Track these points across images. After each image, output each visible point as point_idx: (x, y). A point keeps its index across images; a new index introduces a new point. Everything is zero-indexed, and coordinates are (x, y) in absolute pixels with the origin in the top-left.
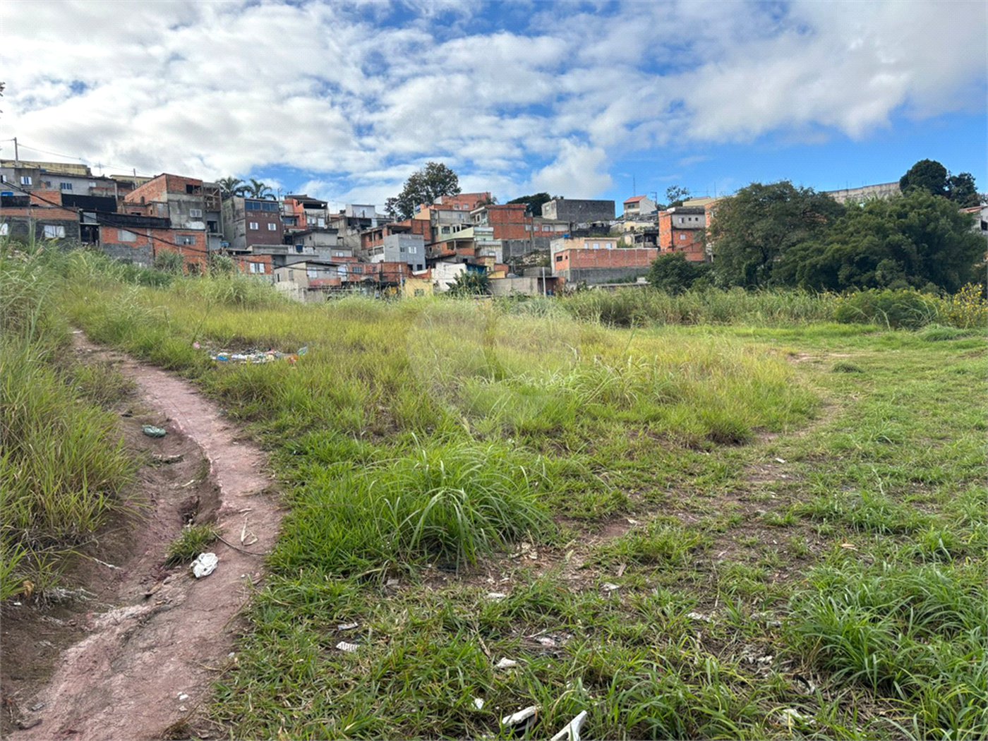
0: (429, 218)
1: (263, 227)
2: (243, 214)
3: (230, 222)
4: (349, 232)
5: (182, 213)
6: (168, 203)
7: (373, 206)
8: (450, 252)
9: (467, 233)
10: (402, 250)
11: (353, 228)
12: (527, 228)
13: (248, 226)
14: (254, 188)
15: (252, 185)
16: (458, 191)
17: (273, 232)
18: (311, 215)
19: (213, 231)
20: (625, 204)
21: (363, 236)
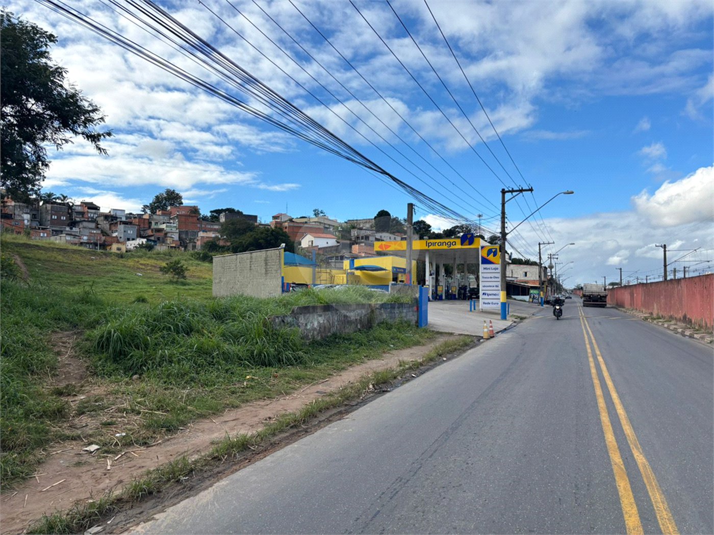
0: (148, 218)
1: (59, 218)
2: (50, 212)
3: (44, 214)
4: (105, 222)
5: (20, 210)
6: (15, 206)
7: (124, 211)
8: (152, 234)
9: (164, 226)
10: (125, 231)
11: (108, 220)
12: (199, 225)
13: (52, 217)
14: (62, 198)
15: (61, 196)
16: (182, 203)
17: (63, 220)
18: (91, 213)
19: (35, 218)
20: (273, 217)
21: (111, 225)
